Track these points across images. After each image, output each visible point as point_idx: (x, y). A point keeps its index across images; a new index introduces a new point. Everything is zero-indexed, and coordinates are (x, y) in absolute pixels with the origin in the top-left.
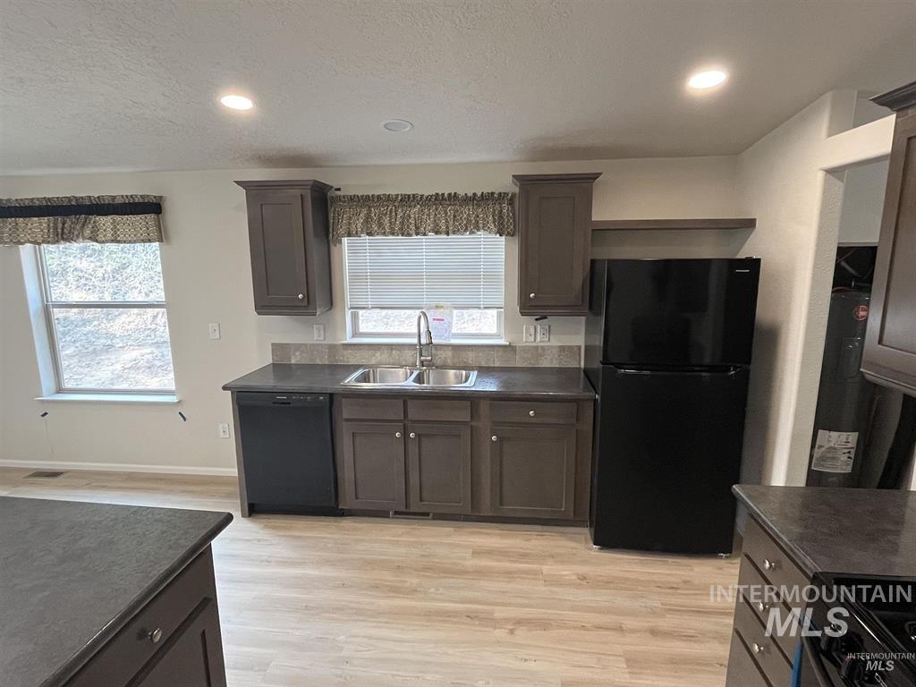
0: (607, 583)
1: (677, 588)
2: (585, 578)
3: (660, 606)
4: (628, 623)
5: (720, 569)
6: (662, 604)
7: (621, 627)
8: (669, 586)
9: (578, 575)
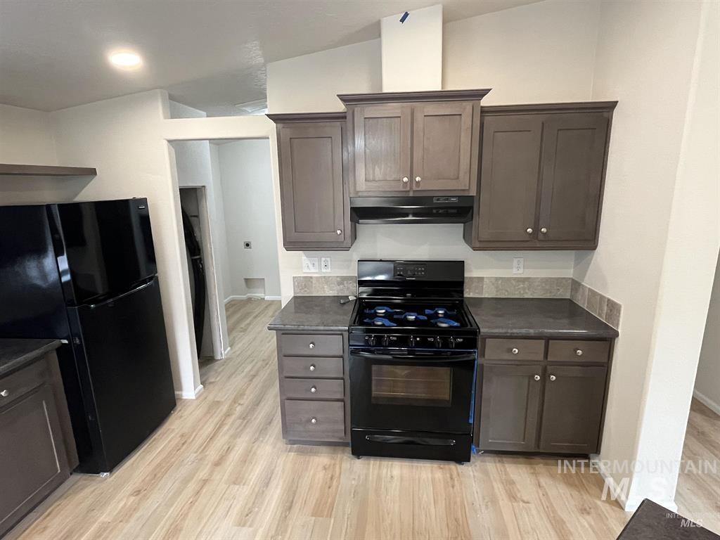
0: (155, 477)
1: (186, 442)
2: (139, 491)
3: (195, 455)
4: (203, 474)
5: (181, 417)
6: (196, 452)
7: (204, 480)
8: (180, 445)
9: (132, 495)
